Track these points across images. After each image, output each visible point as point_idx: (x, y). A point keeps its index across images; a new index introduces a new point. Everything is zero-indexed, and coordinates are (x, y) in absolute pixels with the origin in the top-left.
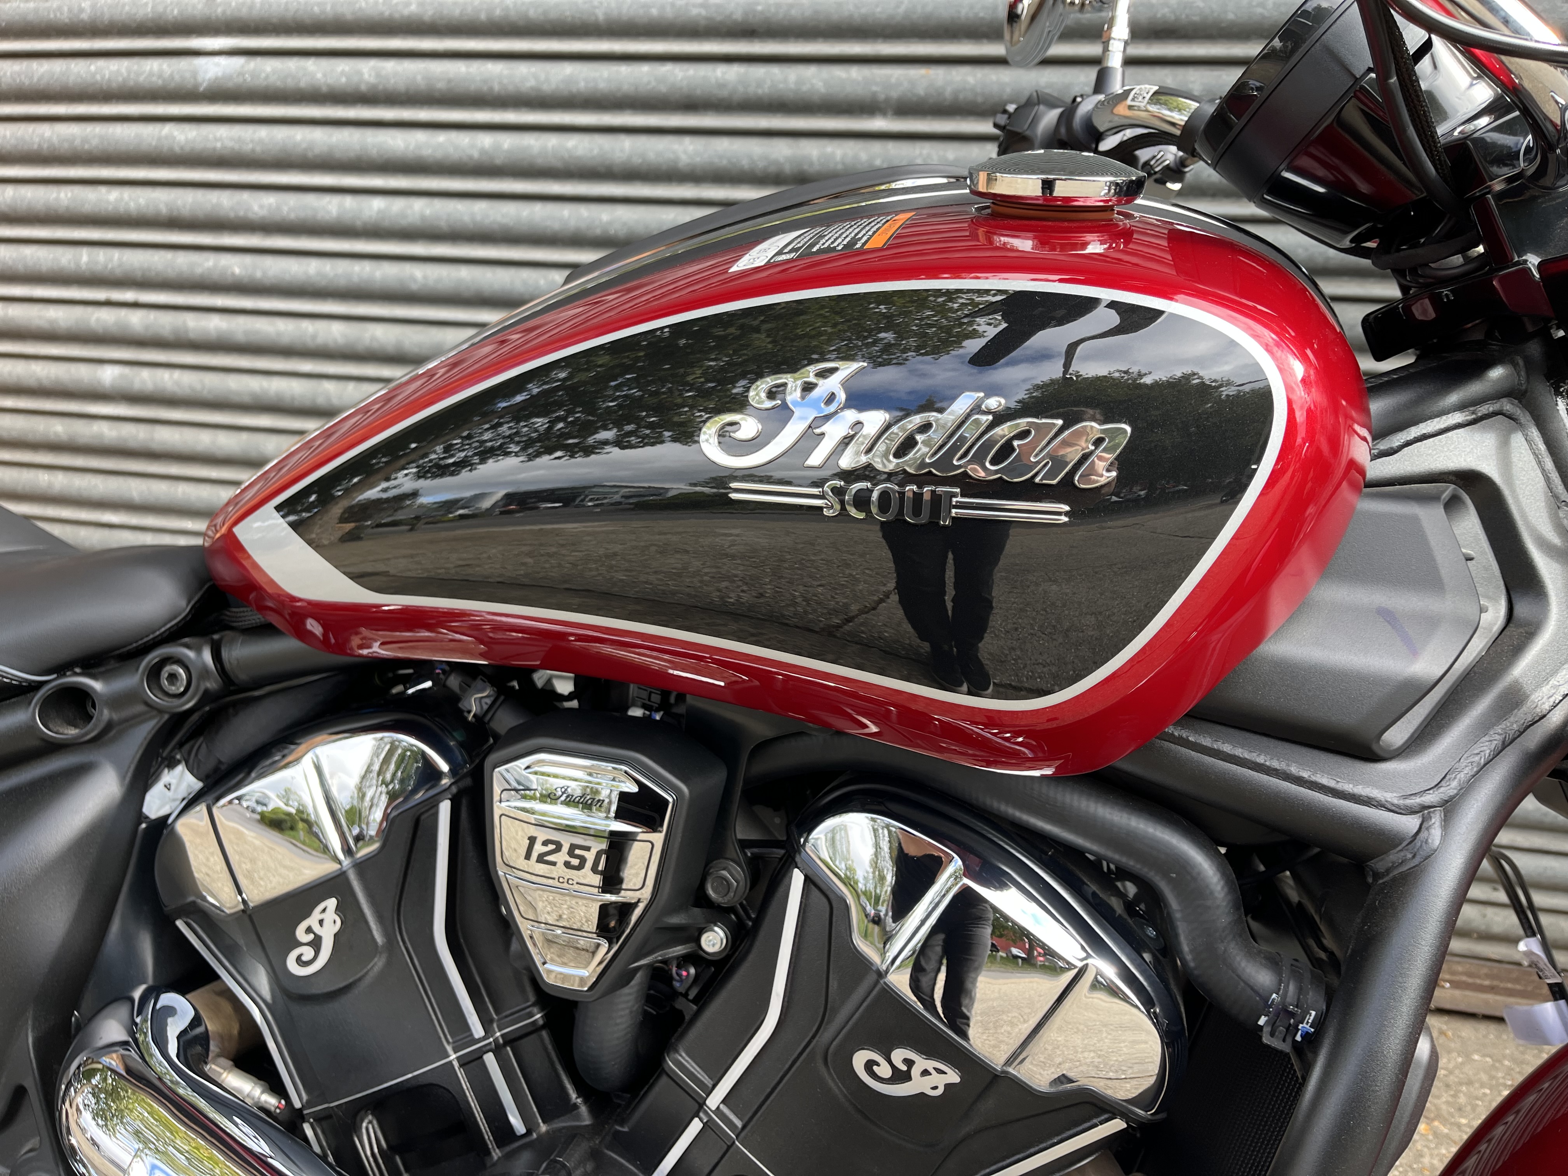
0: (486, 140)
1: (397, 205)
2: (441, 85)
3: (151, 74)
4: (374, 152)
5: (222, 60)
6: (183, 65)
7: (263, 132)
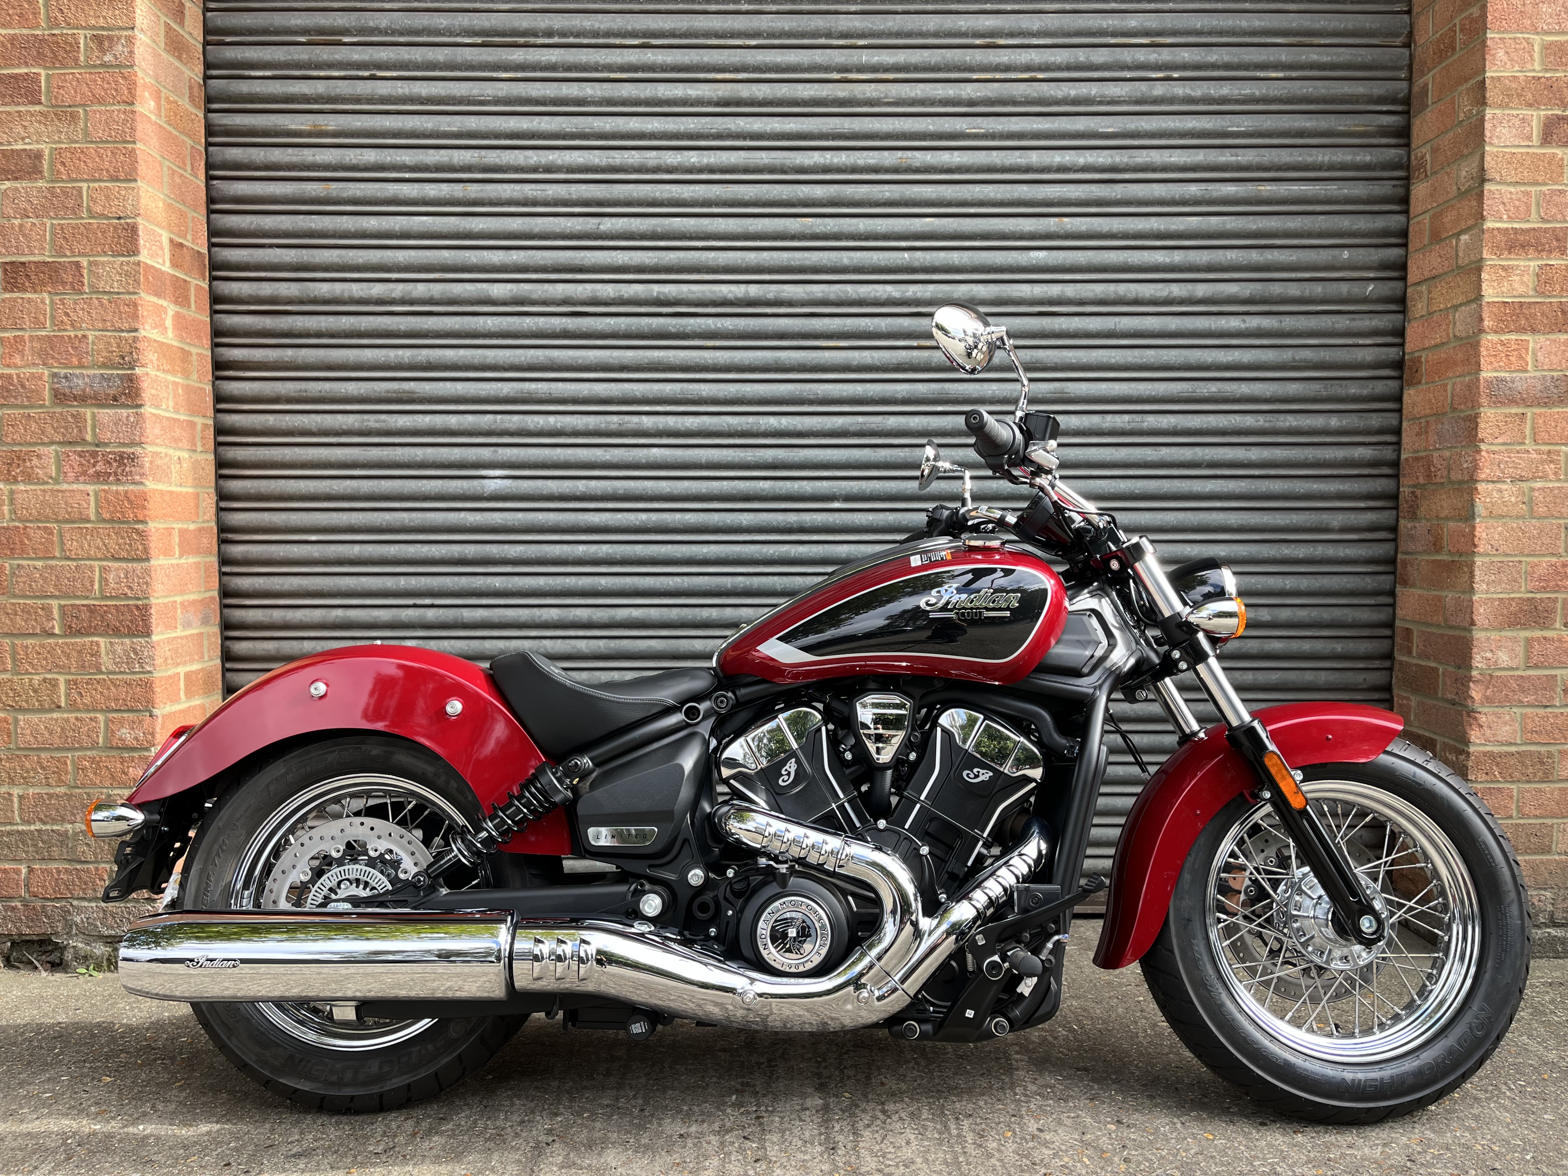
0: (644, 516)
1: (593, 548)
2: (621, 492)
3: (456, 487)
4: (582, 524)
5: (498, 481)
6: (476, 483)
7: (520, 515)
